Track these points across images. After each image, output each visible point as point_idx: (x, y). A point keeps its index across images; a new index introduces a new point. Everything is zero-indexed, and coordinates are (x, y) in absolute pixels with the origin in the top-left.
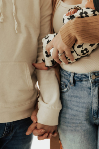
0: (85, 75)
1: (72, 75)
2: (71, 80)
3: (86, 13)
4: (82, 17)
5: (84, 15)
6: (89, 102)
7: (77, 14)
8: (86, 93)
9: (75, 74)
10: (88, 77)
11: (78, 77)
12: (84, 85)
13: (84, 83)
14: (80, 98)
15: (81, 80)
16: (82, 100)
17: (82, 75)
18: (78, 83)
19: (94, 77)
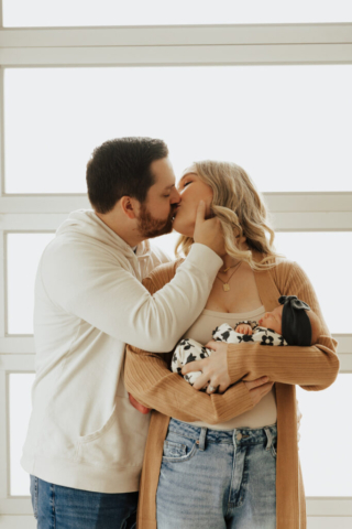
0: (226, 433)
1: (203, 432)
2: (201, 441)
3: (271, 339)
4: (263, 343)
5: (268, 341)
6: (227, 477)
7: (257, 336)
8: (224, 461)
9: (208, 430)
10: (231, 436)
11: (213, 436)
12: (222, 449)
13: (223, 445)
14: (213, 469)
15: (218, 441)
16: (217, 474)
17: (220, 432)
18: (213, 446)
19: (240, 437)
